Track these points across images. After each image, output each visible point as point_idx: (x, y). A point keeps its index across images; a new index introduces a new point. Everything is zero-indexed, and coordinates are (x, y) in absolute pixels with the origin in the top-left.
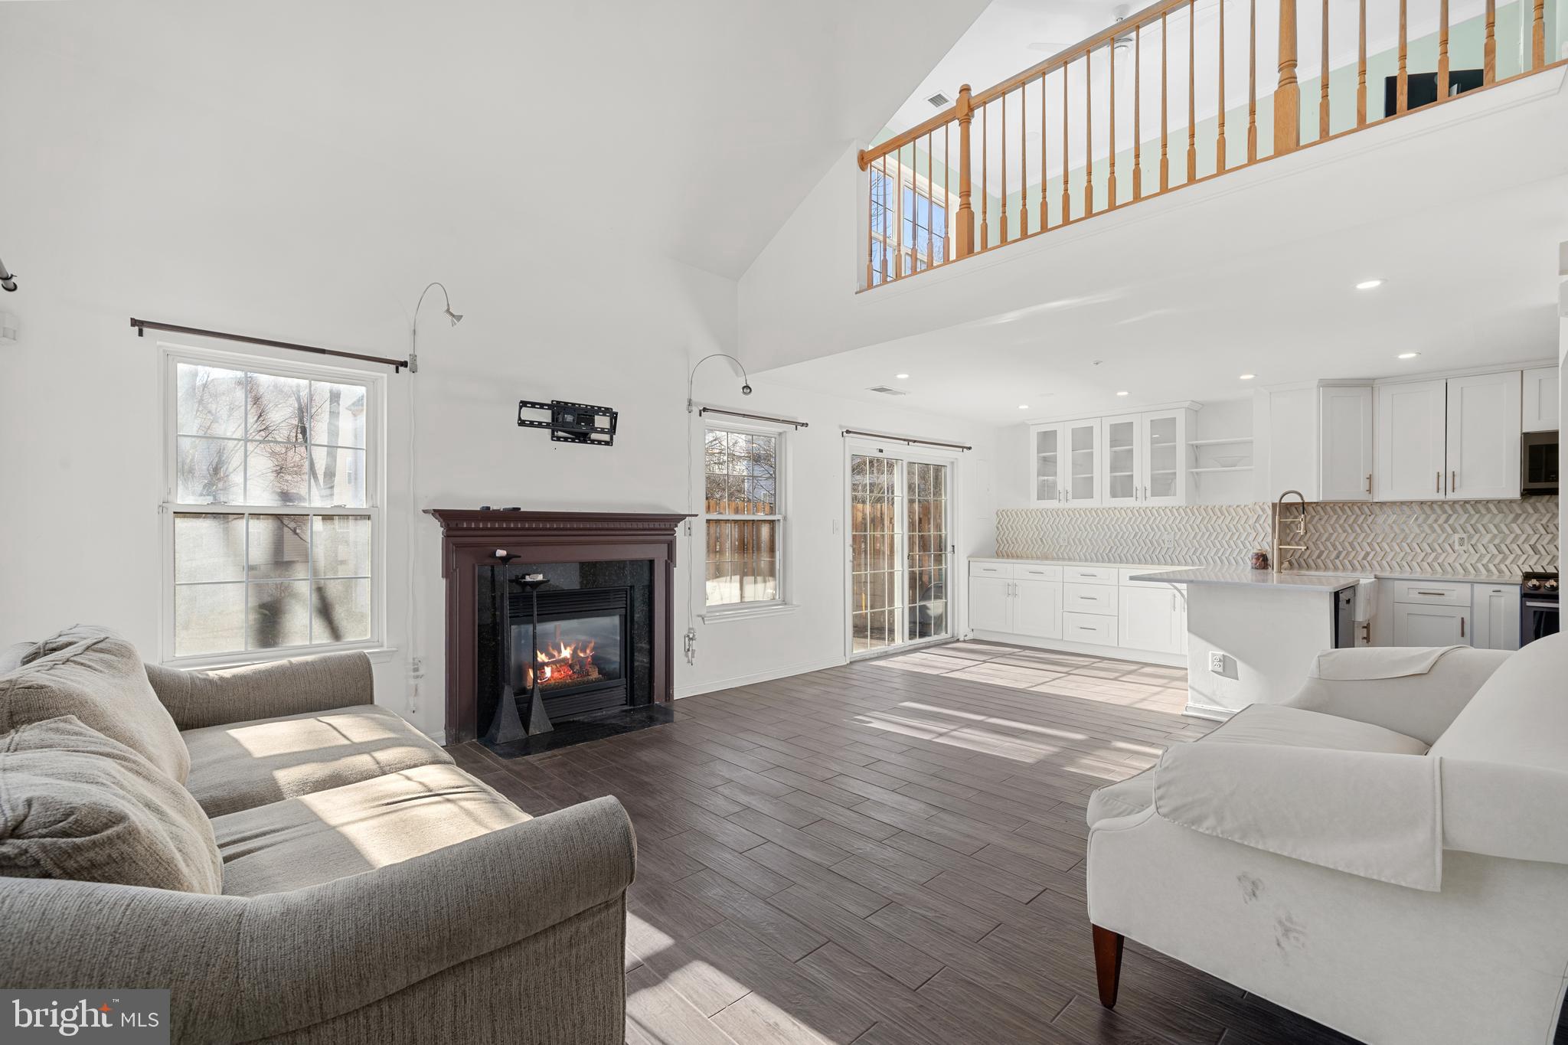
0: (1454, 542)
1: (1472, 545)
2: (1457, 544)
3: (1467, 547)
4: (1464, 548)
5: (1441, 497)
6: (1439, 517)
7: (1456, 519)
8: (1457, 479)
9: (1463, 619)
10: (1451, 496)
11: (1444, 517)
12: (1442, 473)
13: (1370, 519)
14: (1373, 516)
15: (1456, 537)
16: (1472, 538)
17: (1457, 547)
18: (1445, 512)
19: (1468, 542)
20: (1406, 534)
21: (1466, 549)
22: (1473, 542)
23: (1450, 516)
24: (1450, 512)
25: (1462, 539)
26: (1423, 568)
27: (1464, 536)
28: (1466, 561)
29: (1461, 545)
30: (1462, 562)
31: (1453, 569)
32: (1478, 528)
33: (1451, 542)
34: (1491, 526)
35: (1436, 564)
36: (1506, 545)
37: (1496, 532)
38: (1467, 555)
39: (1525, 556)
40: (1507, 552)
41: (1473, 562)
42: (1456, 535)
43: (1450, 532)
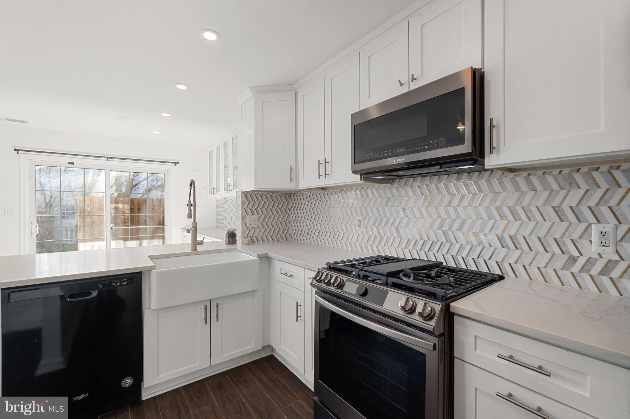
1: (365, 226)
2: (357, 225)
3: (362, 228)
7: (358, 203)
8: (329, 166)
9: (297, 303)
17: (357, 228)
19: (363, 224)
21: (362, 230)
22: (365, 224)
25: (359, 221)
26: (342, 247)
27: (361, 218)
28: (362, 241)
29: (359, 226)
30: (360, 242)
31: (356, 247)
32: (368, 211)
33: (355, 224)
34: (374, 209)
35: (348, 242)
36: (382, 227)
37: (377, 215)
38: (362, 235)
39: (392, 238)
40: (383, 234)
41: (365, 242)
42: (357, 217)
43: (355, 215)
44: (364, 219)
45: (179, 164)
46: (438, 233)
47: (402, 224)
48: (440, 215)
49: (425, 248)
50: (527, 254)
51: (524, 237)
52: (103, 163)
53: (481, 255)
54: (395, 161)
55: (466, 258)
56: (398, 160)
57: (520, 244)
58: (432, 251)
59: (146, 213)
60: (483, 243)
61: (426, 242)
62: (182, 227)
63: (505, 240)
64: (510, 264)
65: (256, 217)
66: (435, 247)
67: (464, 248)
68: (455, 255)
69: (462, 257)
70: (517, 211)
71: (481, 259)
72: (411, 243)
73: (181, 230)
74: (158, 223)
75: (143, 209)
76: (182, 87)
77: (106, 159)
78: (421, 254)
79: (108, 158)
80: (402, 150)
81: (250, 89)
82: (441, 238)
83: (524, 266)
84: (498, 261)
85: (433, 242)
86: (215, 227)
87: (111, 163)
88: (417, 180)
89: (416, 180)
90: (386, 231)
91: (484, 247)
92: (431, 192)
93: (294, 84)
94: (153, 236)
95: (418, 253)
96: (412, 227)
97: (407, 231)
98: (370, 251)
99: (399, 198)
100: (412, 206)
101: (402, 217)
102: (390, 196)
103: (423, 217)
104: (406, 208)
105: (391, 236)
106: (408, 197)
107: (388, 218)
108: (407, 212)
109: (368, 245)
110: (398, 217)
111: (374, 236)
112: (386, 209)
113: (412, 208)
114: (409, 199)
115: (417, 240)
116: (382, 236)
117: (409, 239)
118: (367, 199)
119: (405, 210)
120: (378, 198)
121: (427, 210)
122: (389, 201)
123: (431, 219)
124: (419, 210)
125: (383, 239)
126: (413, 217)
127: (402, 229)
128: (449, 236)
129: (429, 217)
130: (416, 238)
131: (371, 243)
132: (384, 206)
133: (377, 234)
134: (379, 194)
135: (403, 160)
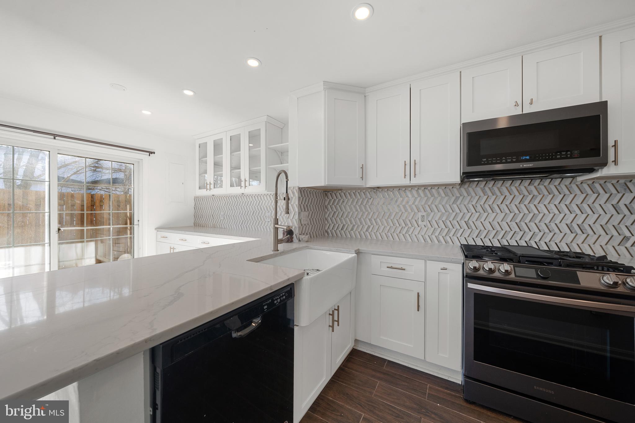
0: (418, 219)
1: (429, 220)
2: (420, 220)
3: (426, 223)
5: (406, 182)
7: (420, 201)
8: (417, 166)
9: (418, 294)
10: (414, 182)
11: (412, 199)
12: (408, 162)
13: (371, 201)
14: (372, 199)
15: (420, 214)
16: (429, 215)
17: (420, 223)
19: (427, 219)
20: (391, 212)
21: (425, 224)
22: (430, 219)
23: (416, 198)
24: (416, 196)
25: (423, 216)
26: (400, 238)
27: (424, 214)
28: (425, 233)
29: (423, 221)
30: (423, 234)
31: (418, 239)
32: (432, 208)
33: (416, 219)
34: (441, 206)
35: (407, 235)
36: (450, 221)
37: (444, 211)
38: (426, 228)
39: (462, 230)
40: (451, 227)
41: (430, 234)
42: (419, 213)
43: (416, 211)
44: (428, 215)
45: (154, 154)
46: (512, 224)
47: (473, 218)
48: (514, 211)
49: (498, 236)
50: (592, 236)
51: (589, 225)
52: (48, 141)
53: (552, 239)
54: (521, 166)
55: (539, 242)
56: (524, 166)
57: (586, 230)
58: (505, 239)
59: (108, 211)
60: (554, 231)
61: (499, 232)
62: (157, 226)
63: (573, 227)
64: (577, 244)
65: (307, 213)
66: (508, 235)
67: (537, 235)
68: (528, 240)
69: (535, 242)
70: (583, 207)
71: (552, 242)
72: (483, 233)
73: (155, 230)
74: (124, 223)
75: (105, 207)
76: (253, 63)
77: (53, 137)
78: (494, 241)
79: (55, 136)
80: (527, 158)
81: (324, 83)
82: (514, 228)
83: (589, 245)
84: (567, 243)
85: (506, 231)
86: (193, 225)
87: (60, 143)
88: (490, 184)
90: (455, 225)
91: (555, 234)
92: (505, 193)
93: (366, 88)
94: (119, 238)
95: (490, 241)
96: (484, 221)
97: (478, 224)
98: (435, 242)
99: (469, 197)
100: (484, 204)
101: (473, 212)
102: (459, 195)
103: (496, 213)
104: (477, 205)
105: (461, 228)
106: (480, 196)
107: (457, 213)
108: (479, 208)
109: (434, 237)
110: (469, 212)
111: (441, 229)
112: (455, 206)
113: (484, 206)
114: (480, 198)
115: (489, 231)
116: (449, 229)
117: (480, 230)
118: (432, 198)
119: (476, 206)
120: (445, 197)
121: (500, 207)
122: (458, 199)
123: (505, 214)
124: (491, 207)
125: (451, 231)
126: (485, 212)
127: (473, 222)
128: (522, 226)
129: (502, 212)
130: (489, 229)
131: (437, 234)
132: (453, 204)
133: (444, 227)
134: (446, 194)
135: (530, 165)
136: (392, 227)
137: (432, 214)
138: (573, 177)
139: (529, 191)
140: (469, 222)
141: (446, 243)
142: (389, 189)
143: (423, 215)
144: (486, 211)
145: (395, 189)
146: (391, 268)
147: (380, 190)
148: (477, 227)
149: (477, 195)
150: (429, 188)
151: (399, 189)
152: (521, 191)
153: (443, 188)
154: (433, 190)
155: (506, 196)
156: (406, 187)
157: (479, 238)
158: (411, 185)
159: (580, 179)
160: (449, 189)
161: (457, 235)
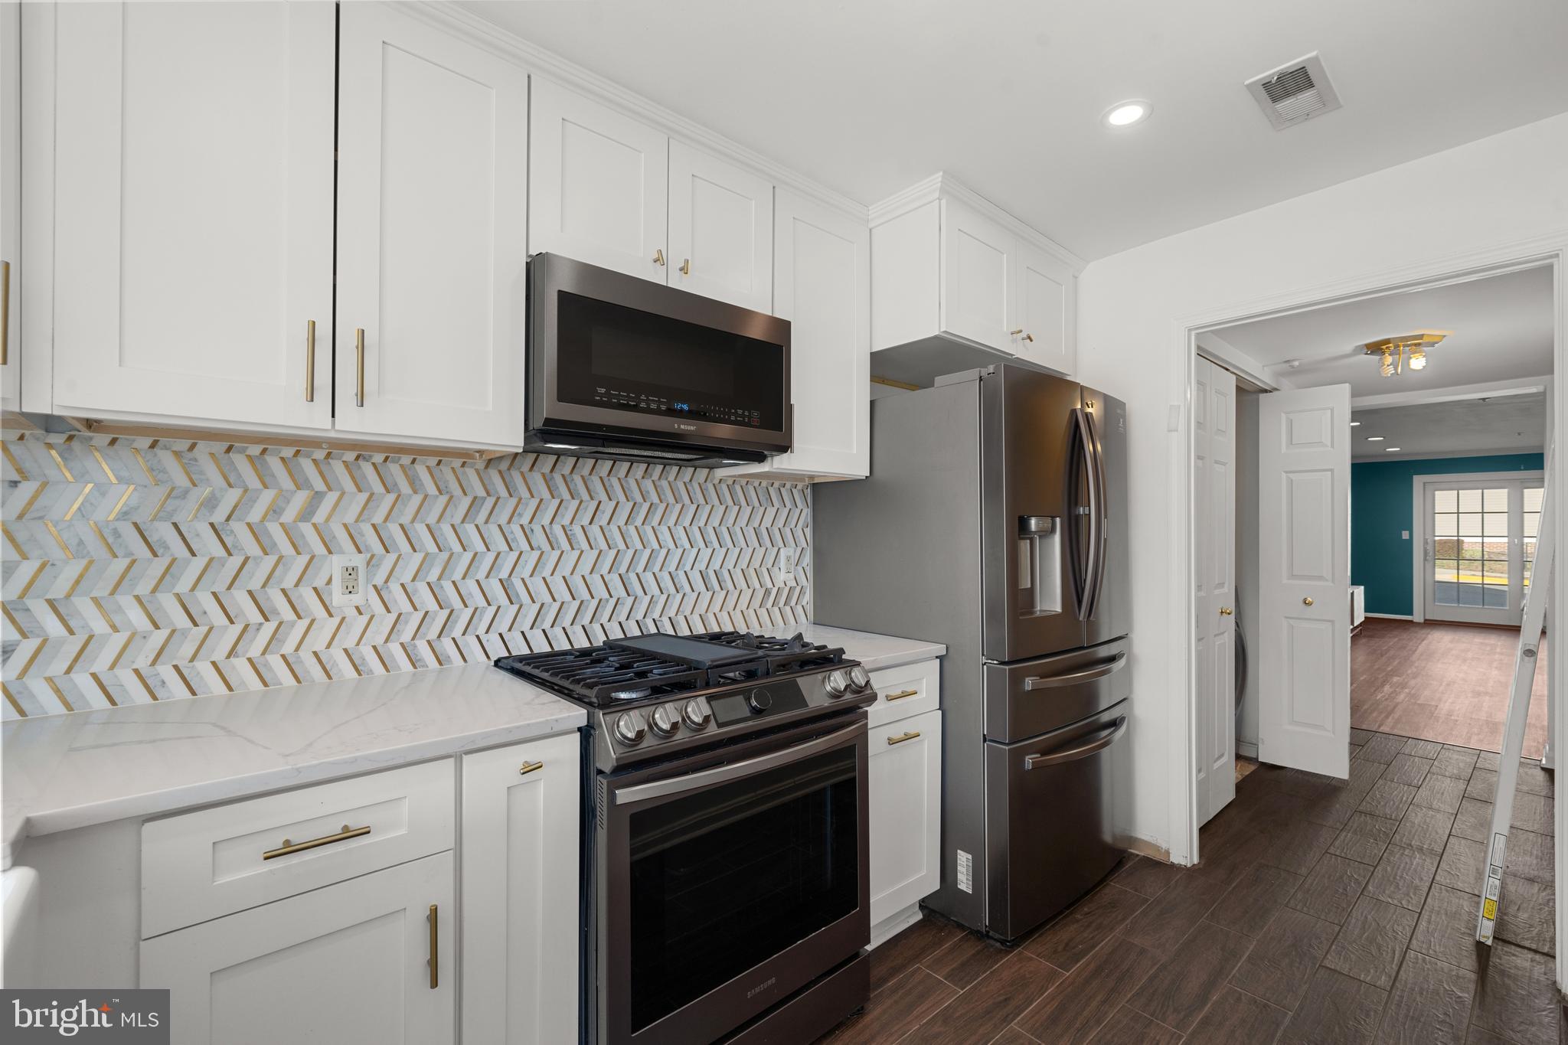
0: (329, 582)
1: (375, 587)
2: (337, 586)
3: (365, 595)
4: (357, 599)
5: (313, 420)
6: (284, 497)
7: (337, 504)
9: (434, 909)
11: (300, 498)
15: (336, 565)
16: (377, 566)
17: (337, 597)
18: (301, 483)
19: (368, 581)
21: (360, 603)
22: (379, 581)
23: (318, 497)
24: (319, 485)
25: (351, 571)
26: (232, 681)
27: (356, 560)
28: (360, 639)
29: (350, 589)
30: (350, 644)
31: (328, 668)
32: (391, 537)
33: (320, 583)
34: (421, 529)
35: (275, 661)
36: (454, 582)
37: (432, 548)
38: (365, 619)
39: (492, 610)
40: (457, 603)
41: (379, 641)
42: (335, 558)
43: (319, 549)
44: (372, 566)
46: (612, 580)
47: (523, 567)
48: (616, 543)
49: (582, 618)
54: (676, 426)
56: (682, 427)
58: (598, 622)
61: (585, 603)
66: (604, 610)
69: (654, 620)
78: (574, 633)
80: (685, 407)
82: (616, 589)
84: (701, 613)
85: (601, 600)
88: (565, 463)
89: (562, 461)
90: (470, 594)
91: (684, 595)
92: (598, 494)
95: (566, 634)
96: (552, 575)
97: (537, 585)
98: (399, 668)
99: (513, 501)
100: (551, 523)
101: (523, 550)
102: (482, 493)
103: (579, 549)
104: (533, 526)
105: (489, 605)
106: (541, 500)
107: (476, 554)
108: (539, 539)
109: (395, 648)
110: (511, 549)
111: (420, 614)
112: (470, 528)
113: (551, 529)
114: (542, 506)
115: (563, 603)
116: (452, 611)
117: (543, 605)
118: (443, 500)
119: (532, 530)
120: (437, 496)
121: (587, 533)
122: (481, 508)
123: (598, 551)
124: (568, 532)
125: (458, 617)
126: (553, 549)
127: (523, 579)
128: (631, 583)
129: (592, 548)
130: (562, 597)
131: (406, 636)
132: (463, 522)
133: (432, 605)
134: (442, 487)
135: (692, 428)
136: (185, 633)
137: (391, 558)
138: (711, 468)
139: (644, 493)
140: (513, 584)
141: (440, 663)
142: (163, 440)
143: (351, 564)
144: (555, 545)
145: (202, 445)
146: (289, 849)
147: (101, 439)
148: (533, 595)
149: (533, 497)
150: (378, 458)
151: (226, 445)
152: (629, 489)
153: (432, 461)
154: (394, 469)
155: (600, 502)
156: (301, 444)
157: (537, 628)
158: (333, 435)
159: (720, 473)
160: (453, 468)
161: (476, 629)
